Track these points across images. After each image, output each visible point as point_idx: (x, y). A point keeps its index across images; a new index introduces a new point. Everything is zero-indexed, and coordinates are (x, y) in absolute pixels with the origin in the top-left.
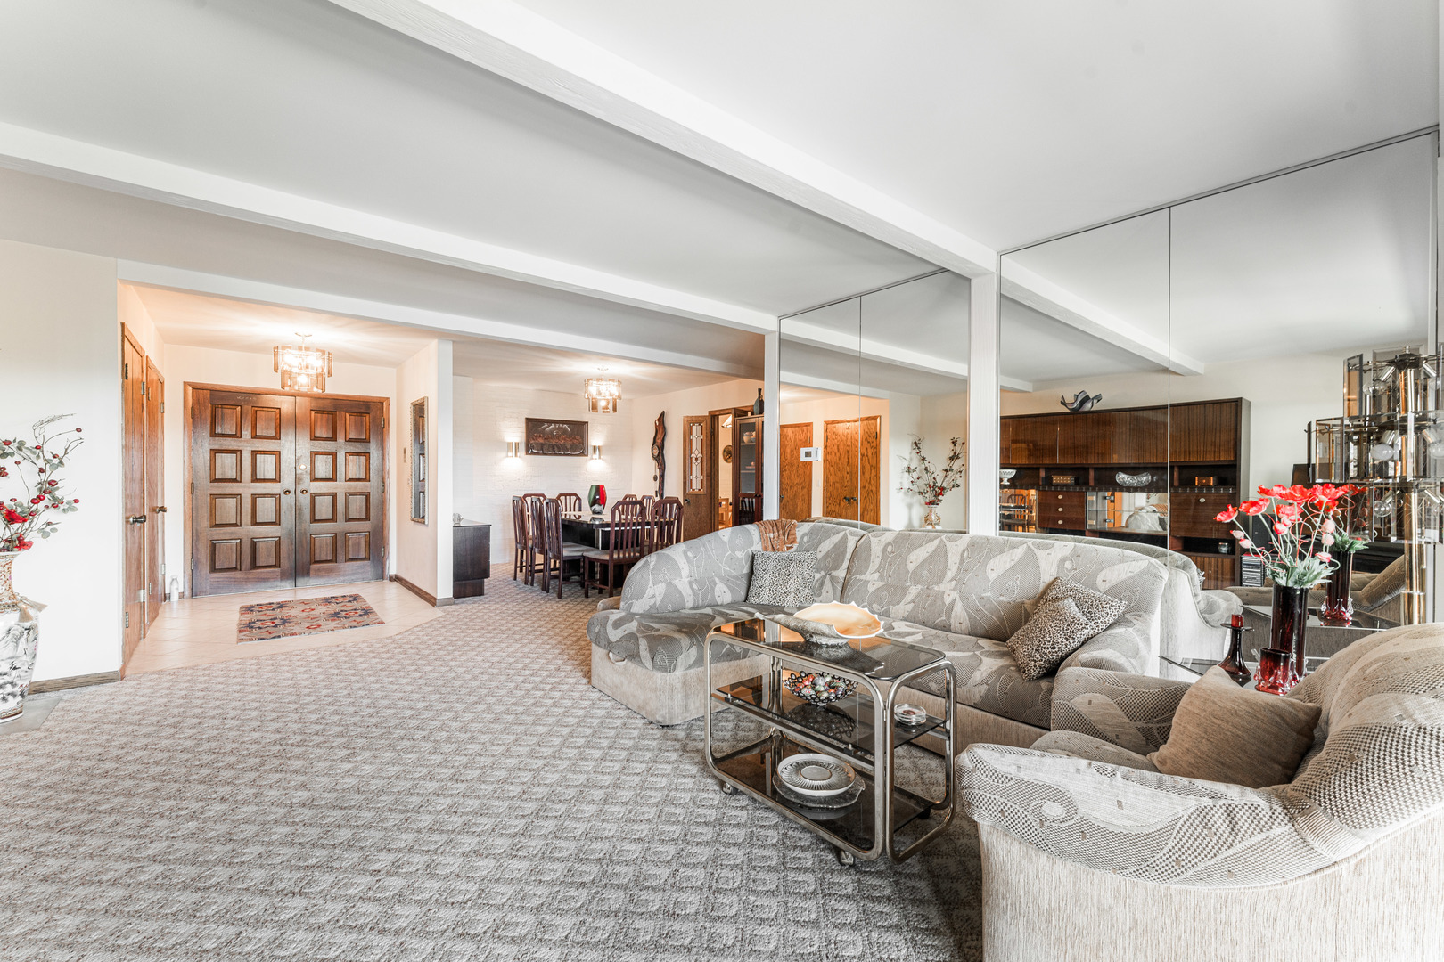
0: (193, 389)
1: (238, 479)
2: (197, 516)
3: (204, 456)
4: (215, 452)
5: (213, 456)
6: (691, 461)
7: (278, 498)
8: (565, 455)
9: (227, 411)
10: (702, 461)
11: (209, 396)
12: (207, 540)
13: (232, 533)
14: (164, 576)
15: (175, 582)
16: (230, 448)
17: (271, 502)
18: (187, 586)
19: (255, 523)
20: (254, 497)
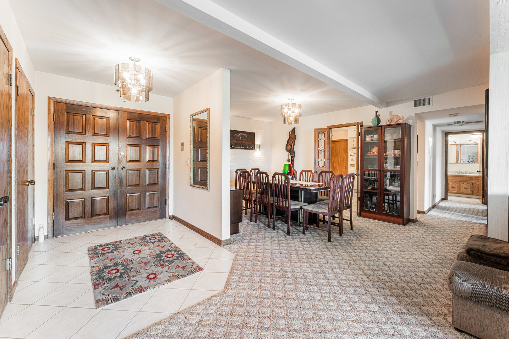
0: (54, 102)
1: (84, 161)
2: (57, 185)
3: (61, 146)
4: (69, 143)
5: (67, 146)
6: (318, 152)
7: (108, 172)
8: (245, 149)
9: (77, 117)
10: (324, 152)
11: (65, 107)
12: (64, 199)
13: (79, 195)
14: (34, 226)
15: (42, 229)
16: (79, 141)
17: (104, 175)
18: (50, 231)
19: (94, 188)
20: (93, 172)
